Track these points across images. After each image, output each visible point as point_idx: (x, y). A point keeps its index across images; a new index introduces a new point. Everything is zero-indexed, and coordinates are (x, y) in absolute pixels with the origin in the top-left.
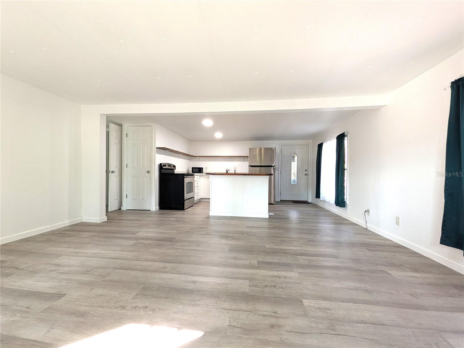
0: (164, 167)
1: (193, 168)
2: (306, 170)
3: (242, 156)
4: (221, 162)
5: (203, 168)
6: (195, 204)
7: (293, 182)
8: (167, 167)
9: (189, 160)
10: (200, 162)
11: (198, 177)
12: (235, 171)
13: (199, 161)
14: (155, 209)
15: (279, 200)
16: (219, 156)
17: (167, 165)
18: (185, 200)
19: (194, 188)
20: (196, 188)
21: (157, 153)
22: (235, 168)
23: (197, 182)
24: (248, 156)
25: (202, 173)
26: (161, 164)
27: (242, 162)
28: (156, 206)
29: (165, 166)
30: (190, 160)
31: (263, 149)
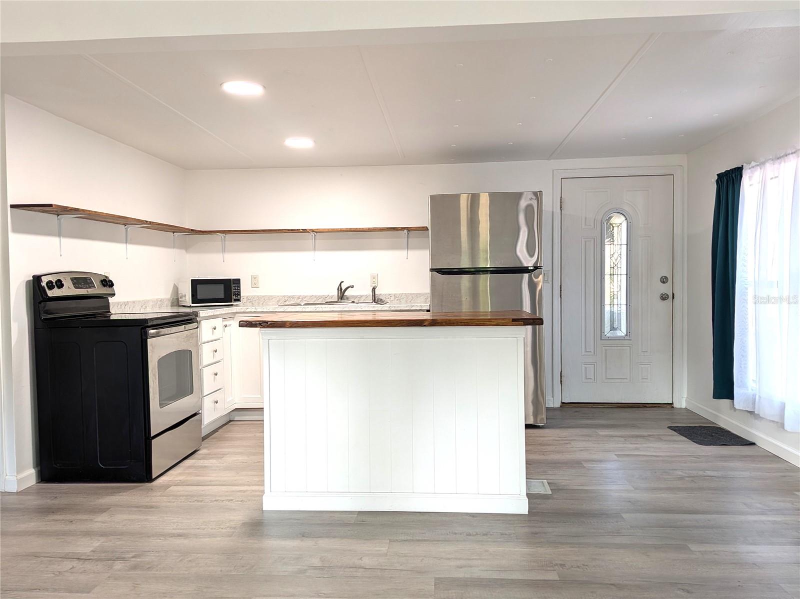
0: (52, 293)
1: (195, 283)
2: (664, 280)
3: (403, 229)
4: (317, 253)
5: (239, 280)
6: (204, 439)
7: (613, 329)
8: (69, 290)
9: (180, 247)
10: (228, 256)
11: (218, 322)
12: (374, 289)
13: (224, 250)
14: (19, 481)
15: (557, 405)
16: (304, 231)
17: (67, 283)
18: (153, 434)
19: (200, 372)
20: (207, 374)
21: (16, 230)
22: (374, 277)
23: (215, 345)
24: (426, 229)
25: (238, 300)
26: (37, 279)
27: (402, 253)
28: (20, 469)
29: (60, 284)
30: (186, 247)
31: (484, 201)
